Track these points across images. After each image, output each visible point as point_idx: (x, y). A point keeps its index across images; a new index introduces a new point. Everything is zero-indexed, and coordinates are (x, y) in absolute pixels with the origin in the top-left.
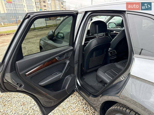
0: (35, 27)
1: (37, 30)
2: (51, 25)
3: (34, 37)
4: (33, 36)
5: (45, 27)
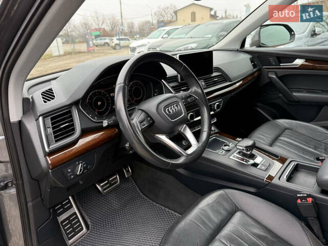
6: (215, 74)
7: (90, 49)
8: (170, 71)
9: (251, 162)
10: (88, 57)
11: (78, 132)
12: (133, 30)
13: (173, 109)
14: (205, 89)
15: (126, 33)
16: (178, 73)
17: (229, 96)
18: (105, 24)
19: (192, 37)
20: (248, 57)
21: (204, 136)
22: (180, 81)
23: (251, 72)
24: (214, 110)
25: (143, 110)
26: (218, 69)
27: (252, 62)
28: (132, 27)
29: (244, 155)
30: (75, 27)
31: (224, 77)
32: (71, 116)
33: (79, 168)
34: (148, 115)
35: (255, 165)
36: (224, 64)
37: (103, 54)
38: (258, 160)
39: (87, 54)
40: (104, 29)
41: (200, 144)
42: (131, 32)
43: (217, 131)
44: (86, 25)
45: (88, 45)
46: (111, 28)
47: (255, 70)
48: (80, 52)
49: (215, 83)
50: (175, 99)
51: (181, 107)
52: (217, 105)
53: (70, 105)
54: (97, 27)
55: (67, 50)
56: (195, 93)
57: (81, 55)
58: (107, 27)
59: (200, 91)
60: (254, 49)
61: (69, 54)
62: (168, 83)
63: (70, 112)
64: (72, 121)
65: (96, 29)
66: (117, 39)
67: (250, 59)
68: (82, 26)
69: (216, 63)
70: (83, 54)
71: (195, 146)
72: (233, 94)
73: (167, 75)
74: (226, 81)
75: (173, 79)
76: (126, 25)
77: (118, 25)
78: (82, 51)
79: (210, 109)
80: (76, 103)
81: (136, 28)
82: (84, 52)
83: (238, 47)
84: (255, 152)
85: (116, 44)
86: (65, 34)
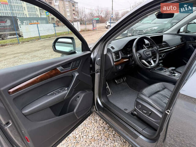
0: (40, 35)
1: (43, 39)
2: (61, 33)
3: (40, 49)
4: (39, 47)
5: (54, 35)
6: (163, 44)
7: (94, 28)
8: (147, 42)
9: (174, 75)
10: (93, 33)
11: (120, 58)
12: (118, 17)
13: (148, 53)
14: (159, 49)
15: (114, 19)
16: (149, 42)
17: (169, 52)
18: (102, 13)
19: (155, 23)
20: (180, 37)
21: (157, 62)
22: (150, 45)
23: (180, 44)
24: (162, 57)
25: (139, 53)
26: (165, 42)
27: (181, 39)
28: (118, 15)
29: (171, 72)
30: (85, 15)
31: (167, 45)
32: (119, 54)
33: (120, 67)
34: (140, 54)
35: (175, 76)
36: (168, 40)
37: (101, 31)
38: (176, 75)
39: (92, 31)
40: (102, 16)
41: (155, 64)
42: (117, 18)
43: (162, 65)
44: (91, 14)
45: (93, 26)
46: (105, 16)
47: (182, 43)
48: (89, 30)
49: (163, 47)
50: (149, 50)
51: (150, 52)
52: (163, 55)
53: (118, 51)
54: (97, 15)
55: (82, 29)
56: (155, 49)
57: (89, 31)
58: (103, 15)
59: (157, 48)
60: (184, 34)
61: (83, 31)
62: (145, 46)
63: (118, 53)
64: (119, 55)
65: (97, 16)
66: (109, 23)
67: (181, 38)
68: (89, 14)
69: (164, 39)
70: (90, 31)
71: (153, 64)
72: (170, 52)
73: (145, 43)
74: (167, 46)
75: (147, 45)
76: (114, 14)
77: (110, 14)
78: (90, 29)
79: (160, 56)
80: (120, 50)
81: (120, 16)
82: (91, 30)
83: (176, 33)
84: (175, 72)
85: (108, 26)
86: (80, 19)
